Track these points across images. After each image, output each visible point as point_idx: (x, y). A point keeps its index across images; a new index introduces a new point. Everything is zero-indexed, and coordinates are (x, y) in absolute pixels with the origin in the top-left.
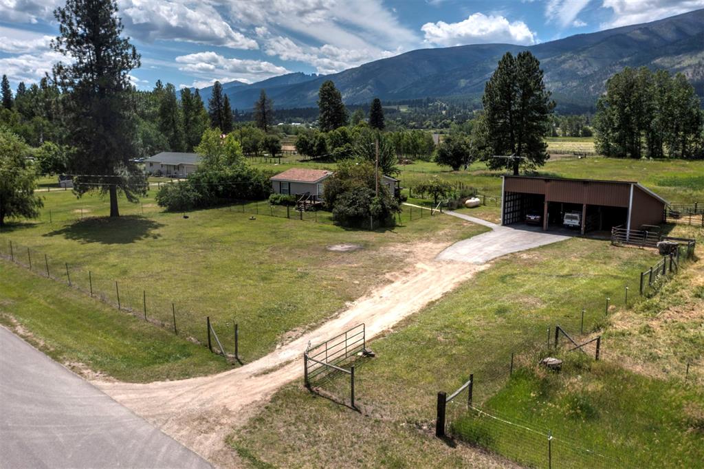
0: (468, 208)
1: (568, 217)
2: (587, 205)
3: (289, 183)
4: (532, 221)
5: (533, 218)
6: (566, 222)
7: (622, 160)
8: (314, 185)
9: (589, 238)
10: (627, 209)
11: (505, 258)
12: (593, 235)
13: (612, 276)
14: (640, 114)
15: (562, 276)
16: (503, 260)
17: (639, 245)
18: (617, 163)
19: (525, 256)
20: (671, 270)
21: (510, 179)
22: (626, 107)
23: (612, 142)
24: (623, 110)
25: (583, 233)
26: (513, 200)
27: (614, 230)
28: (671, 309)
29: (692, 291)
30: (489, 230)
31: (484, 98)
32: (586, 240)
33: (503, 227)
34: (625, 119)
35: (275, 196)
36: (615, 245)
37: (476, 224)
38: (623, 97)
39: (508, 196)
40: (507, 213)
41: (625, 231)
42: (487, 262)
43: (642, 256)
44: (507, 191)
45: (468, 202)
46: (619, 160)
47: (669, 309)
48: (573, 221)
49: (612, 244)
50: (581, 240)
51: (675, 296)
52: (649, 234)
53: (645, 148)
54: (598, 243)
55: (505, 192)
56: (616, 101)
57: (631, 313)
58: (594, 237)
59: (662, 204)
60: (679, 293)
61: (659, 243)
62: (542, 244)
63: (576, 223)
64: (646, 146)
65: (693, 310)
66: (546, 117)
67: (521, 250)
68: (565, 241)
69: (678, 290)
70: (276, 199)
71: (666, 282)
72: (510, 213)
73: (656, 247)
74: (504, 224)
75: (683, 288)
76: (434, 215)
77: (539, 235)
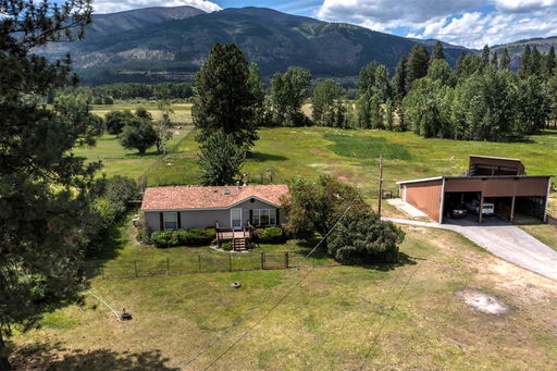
2: (517, 198)
3: (179, 213)
8: (227, 211)
25: (511, 220)
63: (491, 211)
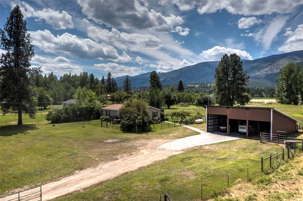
0: (196, 124)
1: (241, 128)
2: (249, 121)
3: (110, 111)
4: (222, 130)
5: (222, 128)
6: (240, 130)
7: (289, 105)
9: (250, 139)
10: (269, 123)
11: (195, 148)
12: (253, 137)
13: (251, 160)
14: (296, 84)
15: (220, 159)
16: (193, 149)
17: (276, 143)
18: (286, 107)
19: (207, 147)
20: (289, 157)
21: (210, 107)
22: (289, 81)
23: (284, 97)
24: (288, 82)
25: (247, 136)
26: (214, 119)
27: (262, 134)
28: (278, 182)
29: (298, 171)
30: (198, 133)
31: (215, 75)
32: (248, 140)
33: (207, 133)
34: (289, 86)
35: (103, 117)
36: (263, 143)
37: (194, 131)
38: (287, 76)
39: (210, 116)
40: (210, 125)
41: (270, 135)
42: (182, 150)
43: (275, 149)
44: (209, 113)
45: (196, 121)
46: (287, 105)
47: (276, 183)
48: (243, 130)
49: (261, 142)
50: (245, 140)
51: (285, 174)
52: (281, 136)
53: (300, 100)
54: (254, 141)
55: (208, 115)
56: (285, 79)
57: (249, 185)
58: (253, 138)
59: (295, 122)
60: (289, 172)
61: (285, 141)
62: (220, 142)
63: (245, 131)
64: (301, 99)
65: (294, 184)
66: (245, 83)
67: (207, 144)
68: (236, 140)
69: (288, 170)
70: (103, 118)
71: (283, 164)
72: (212, 125)
73: (283, 144)
74: (208, 131)
75: (292, 169)
76: (176, 127)
77: (223, 137)
